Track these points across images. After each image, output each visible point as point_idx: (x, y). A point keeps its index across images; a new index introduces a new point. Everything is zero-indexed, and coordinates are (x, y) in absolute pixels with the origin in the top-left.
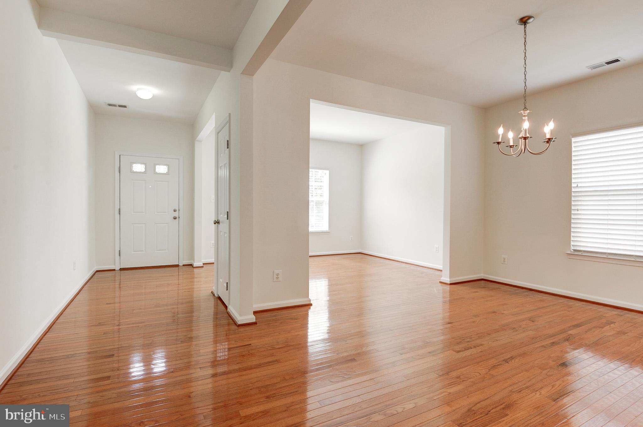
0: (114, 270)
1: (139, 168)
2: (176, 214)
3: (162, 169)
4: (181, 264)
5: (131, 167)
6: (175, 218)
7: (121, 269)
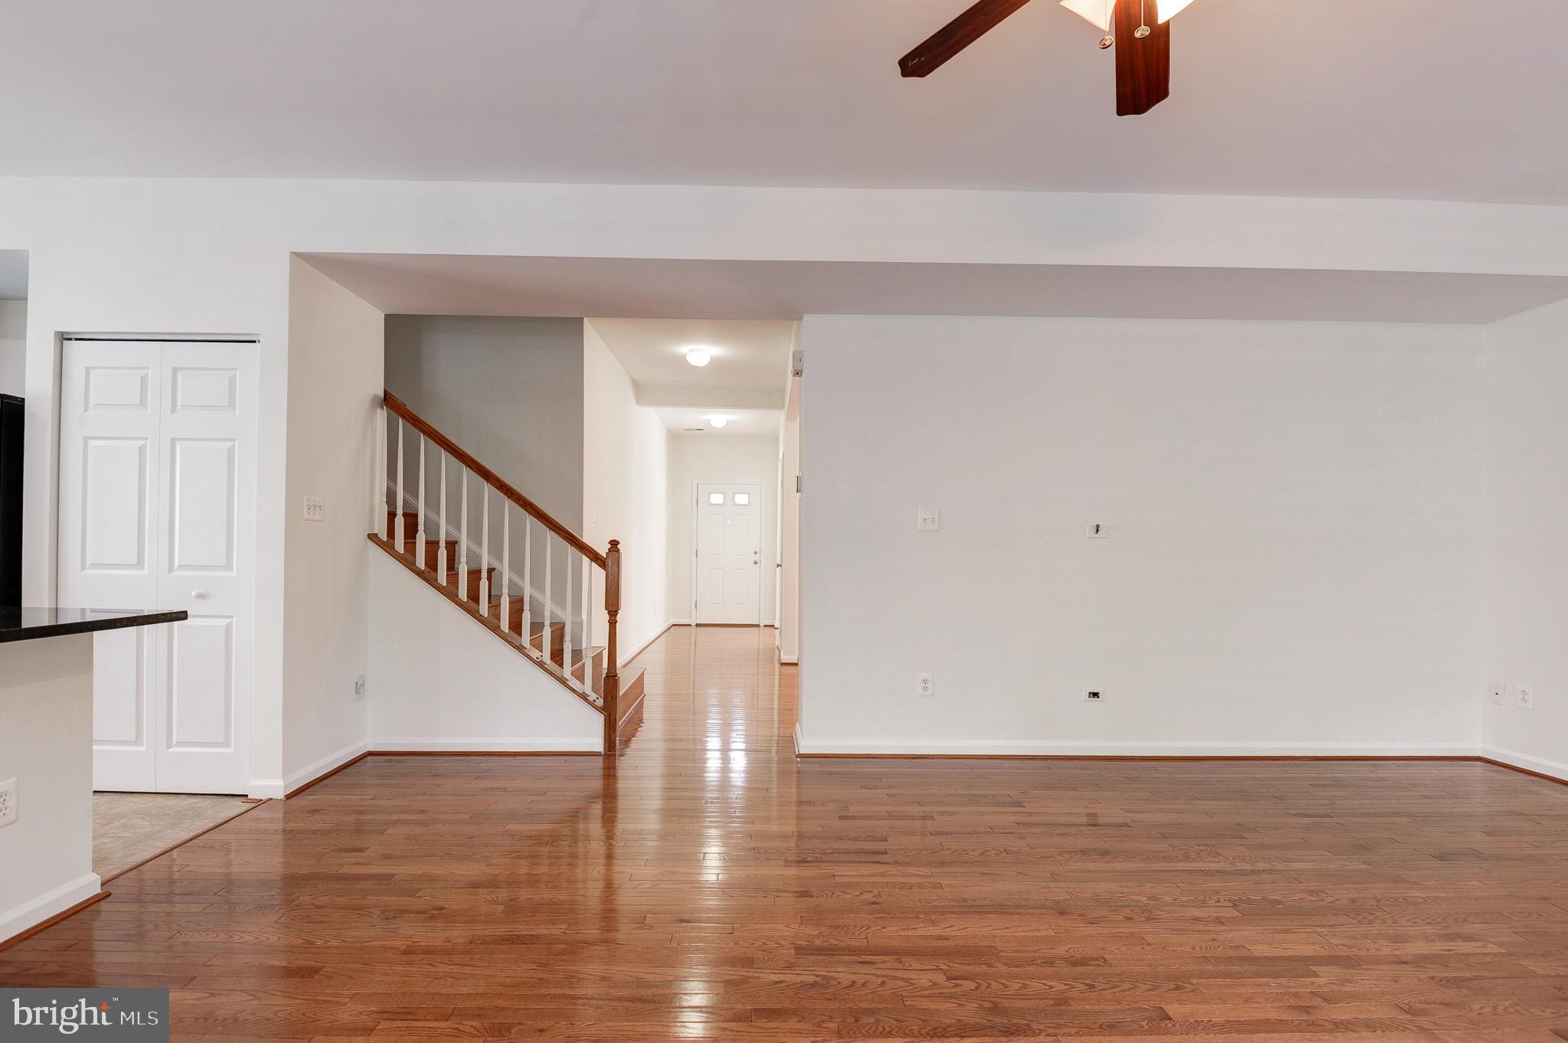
0: (690, 625)
1: (717, 499)
2: (757, 558)
3: (742, 499)
4: (762, 625)
5: (709, 498)
6: (756, 563)
7: (698, 625)
